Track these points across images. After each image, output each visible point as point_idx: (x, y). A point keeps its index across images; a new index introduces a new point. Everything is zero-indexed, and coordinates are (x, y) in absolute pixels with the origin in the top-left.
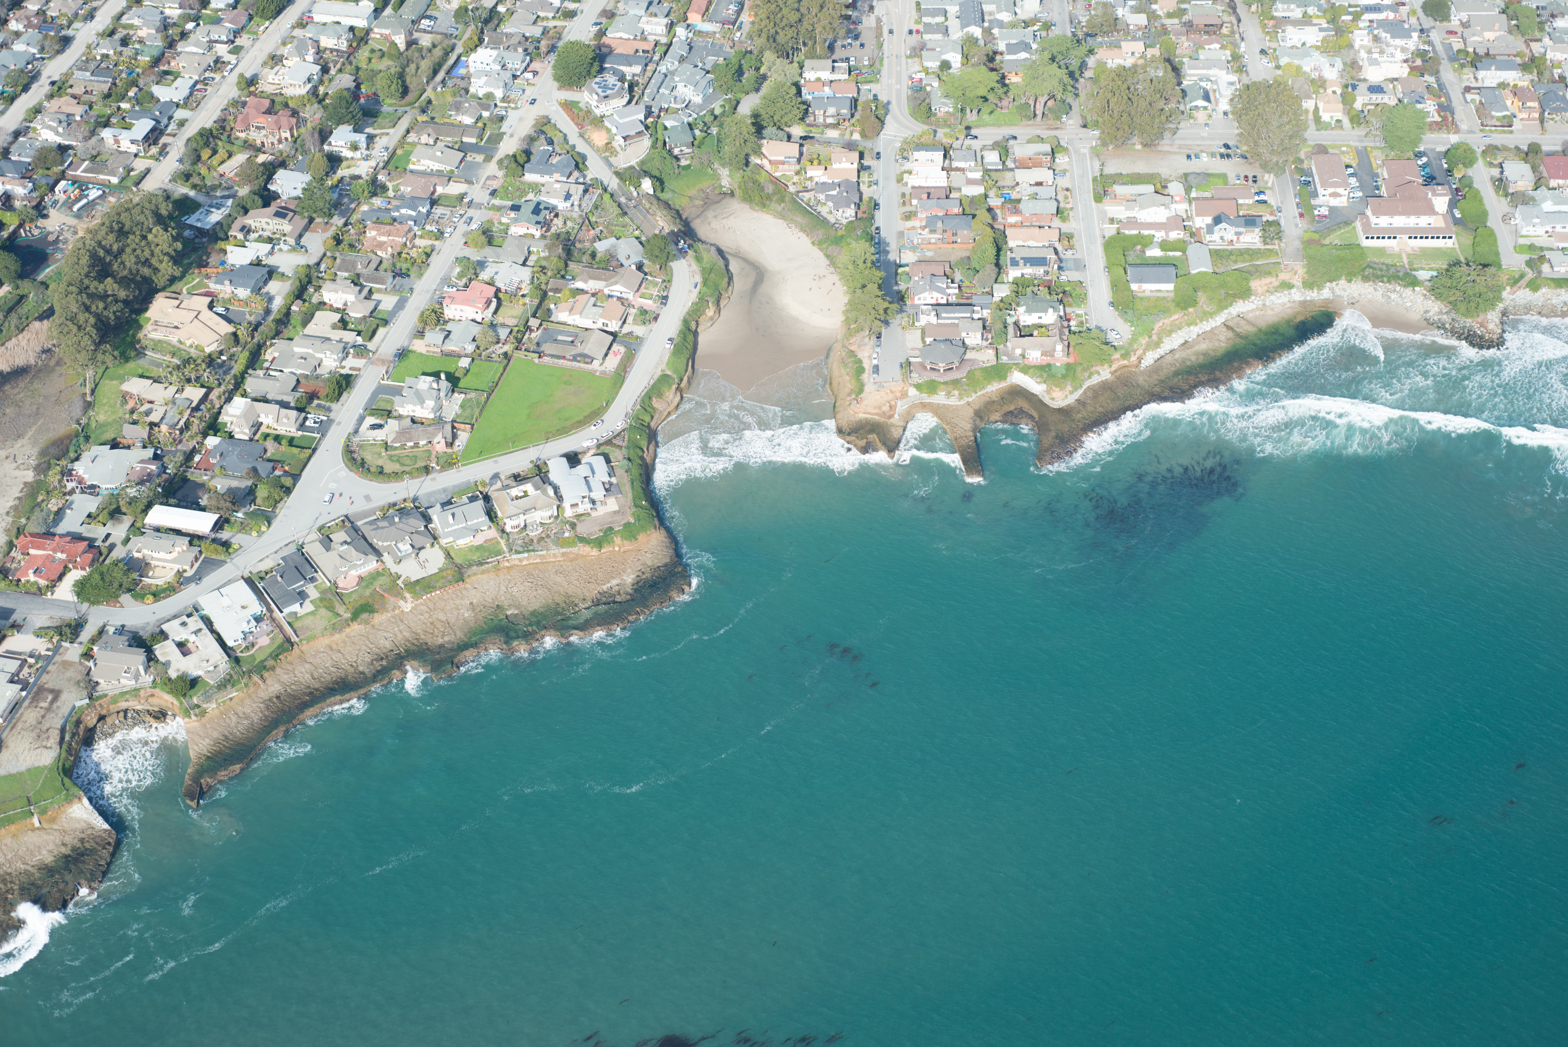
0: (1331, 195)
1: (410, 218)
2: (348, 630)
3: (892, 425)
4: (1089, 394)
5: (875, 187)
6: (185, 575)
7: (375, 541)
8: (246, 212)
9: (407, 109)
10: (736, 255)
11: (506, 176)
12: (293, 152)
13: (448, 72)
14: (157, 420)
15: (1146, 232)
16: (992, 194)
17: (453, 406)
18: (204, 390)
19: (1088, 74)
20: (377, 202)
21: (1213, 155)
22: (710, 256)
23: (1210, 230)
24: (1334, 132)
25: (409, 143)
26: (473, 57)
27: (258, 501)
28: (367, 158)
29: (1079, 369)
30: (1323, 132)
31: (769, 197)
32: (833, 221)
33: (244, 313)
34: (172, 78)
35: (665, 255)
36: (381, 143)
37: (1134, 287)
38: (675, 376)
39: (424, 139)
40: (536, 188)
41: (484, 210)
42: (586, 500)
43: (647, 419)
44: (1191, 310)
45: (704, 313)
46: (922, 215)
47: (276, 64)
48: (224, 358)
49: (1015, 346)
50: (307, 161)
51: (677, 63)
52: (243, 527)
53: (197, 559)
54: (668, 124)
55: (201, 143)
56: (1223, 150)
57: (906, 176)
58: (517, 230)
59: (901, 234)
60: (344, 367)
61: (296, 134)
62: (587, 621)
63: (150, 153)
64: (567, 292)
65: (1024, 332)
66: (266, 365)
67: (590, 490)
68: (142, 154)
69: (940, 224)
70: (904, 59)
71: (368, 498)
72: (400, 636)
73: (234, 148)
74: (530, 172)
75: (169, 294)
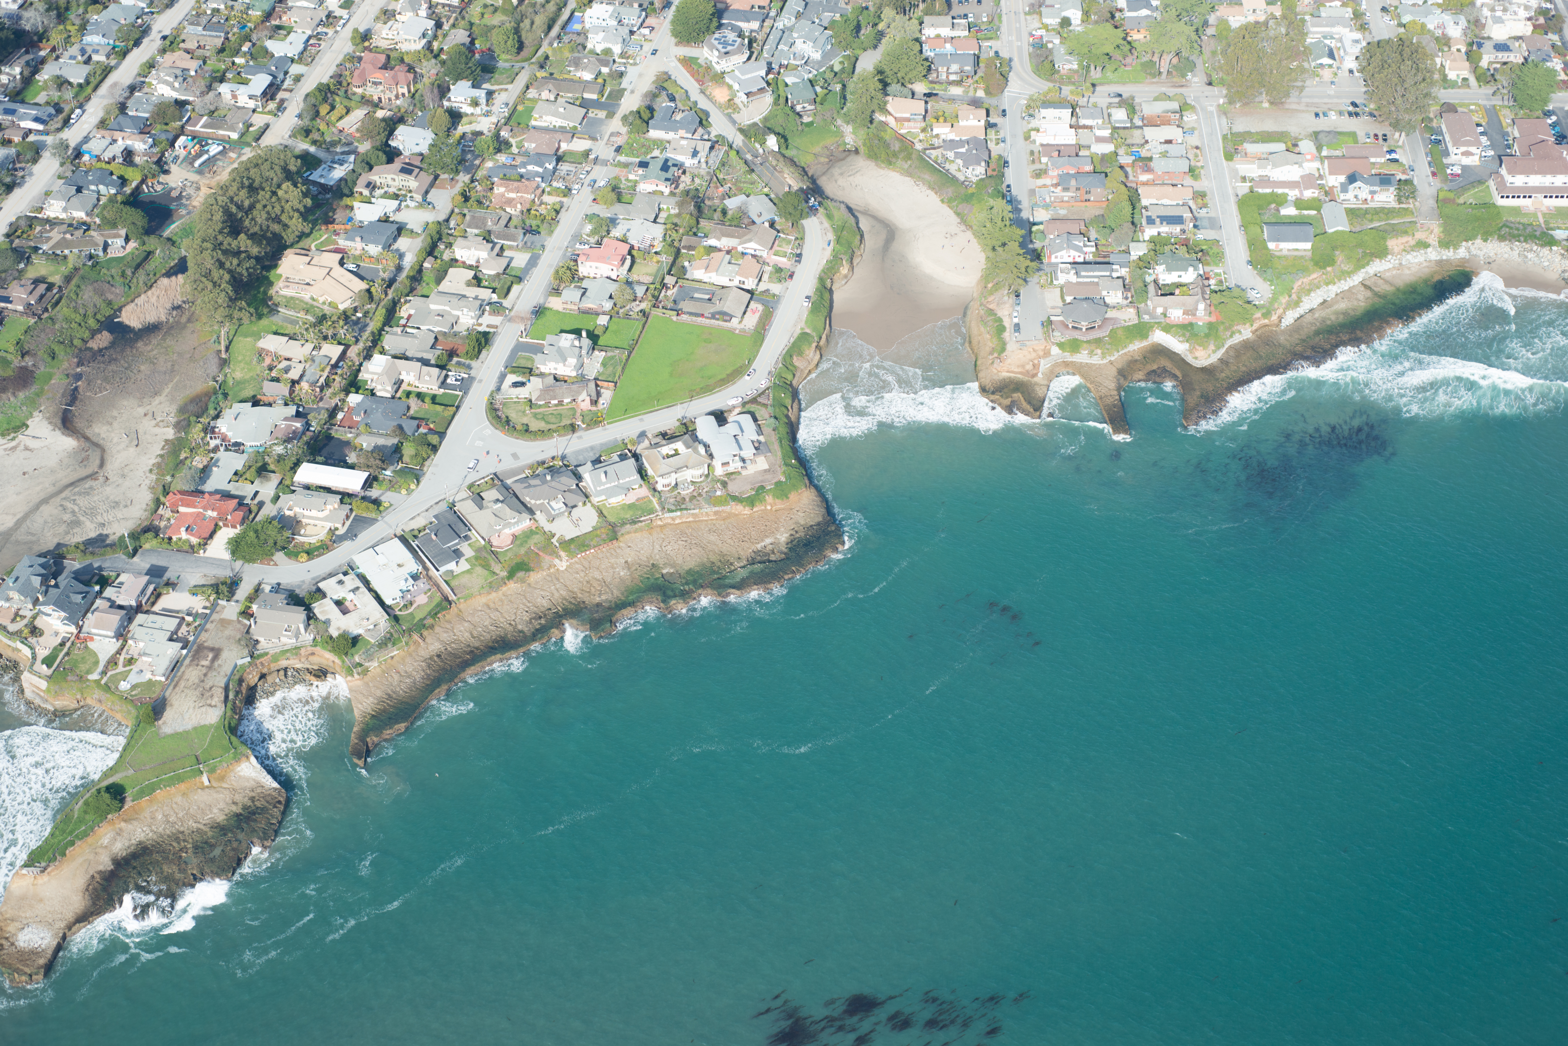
0: (1463, 154)
1: (537, 174)
2: (504, 589)
3: (1036, 384)
4: (1232, 353)
5: (1002, 144)
6: (337, 533)
7: (526, 499)
8: (371, 168)
9: (523, 64)
10: (866, 213)
11: (630, 132)
12: (411, 108)
13: (563, 28)
14: (296, 378)
15: (1280, 191)
16: (1121, 152)
17: (595, 364)
18: (342, 348)
19: (1210, 31)
20: (502, 158)
21: (1341, 113)
22: (841, 214)
23: (1344, 188)
24: (1461, 91)
25: (529, 99)
26: (589, 12)
27: (406, 458)
28: (487, 114)
29: (1221, 328)
30: (1450, 90)
31: (895, 155)
32: (962, 178)
33: (378, 270)
34: (285, 32)
35: (798, 212)
36: (500, 99)
37: (1271, 245)
38: (814, 334)
39: (545, 95)
40: (662, 145)
41: (609, 167)
42: (737, 458)
43: (789, 377)
44: (1329, 269)
45: (838, 271)
46: (1054, 173)
47: (389, 19)
48: (359, 315)
49: (1156, 305)
50: (428, 116)
51: (793, 19)
52: (392, 485)
53: (348, 517)
54: (789, 80)
55: (320, 98)
56: (1351, 108)
57: (1033, 133)
58: (646, 187)
59: (1032, 192)
60: (480, 325)
61: (412, 90)
62: (743, 580)
63: (268, 108)
64: (702, 250)
65: (1167, 292)
66: (403, 322)
67: (741, 449)
68: (260, 110)
69: (1073, 183)
70: (1022, 16)
71: (515, 456)
72: (557, 595)
73: (352, 104)
74: (655, 128)
75: (298, 251)
